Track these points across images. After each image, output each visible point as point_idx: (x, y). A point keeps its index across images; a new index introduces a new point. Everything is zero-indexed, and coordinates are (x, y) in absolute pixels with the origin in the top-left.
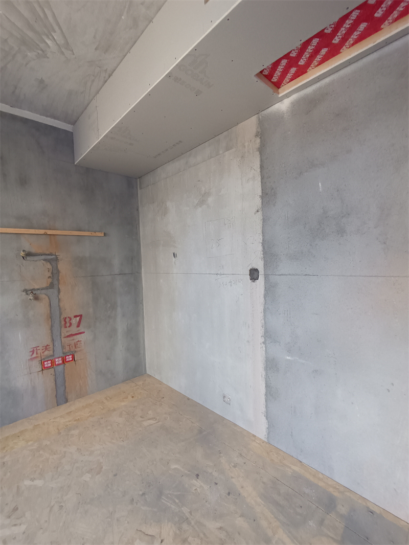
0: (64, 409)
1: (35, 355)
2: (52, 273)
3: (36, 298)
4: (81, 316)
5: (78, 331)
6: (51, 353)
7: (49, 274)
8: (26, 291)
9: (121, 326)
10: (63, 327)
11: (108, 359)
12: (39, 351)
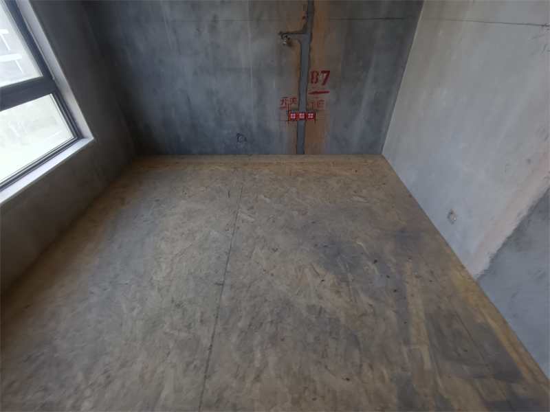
0: (299, 158)
1: (284, 105)
2: (307, 13)
3: (290, 44)
4: (328, 72)
5: (324, 89)
6: (297, 106)
7: (303, 14)
8: (281, 34)
9: (369, 93)
10: (310, 82)
11: (346, 126)
12: (287, 102)
